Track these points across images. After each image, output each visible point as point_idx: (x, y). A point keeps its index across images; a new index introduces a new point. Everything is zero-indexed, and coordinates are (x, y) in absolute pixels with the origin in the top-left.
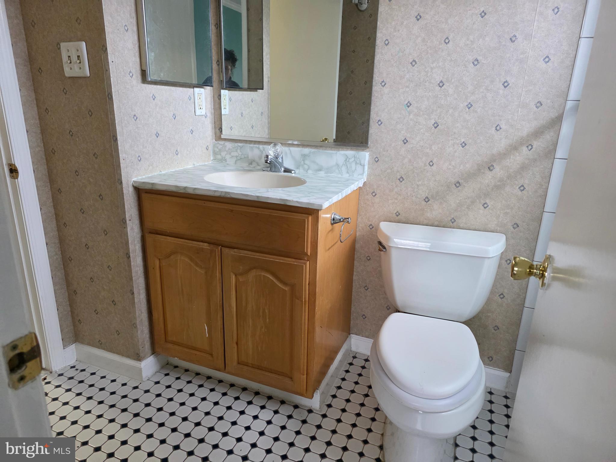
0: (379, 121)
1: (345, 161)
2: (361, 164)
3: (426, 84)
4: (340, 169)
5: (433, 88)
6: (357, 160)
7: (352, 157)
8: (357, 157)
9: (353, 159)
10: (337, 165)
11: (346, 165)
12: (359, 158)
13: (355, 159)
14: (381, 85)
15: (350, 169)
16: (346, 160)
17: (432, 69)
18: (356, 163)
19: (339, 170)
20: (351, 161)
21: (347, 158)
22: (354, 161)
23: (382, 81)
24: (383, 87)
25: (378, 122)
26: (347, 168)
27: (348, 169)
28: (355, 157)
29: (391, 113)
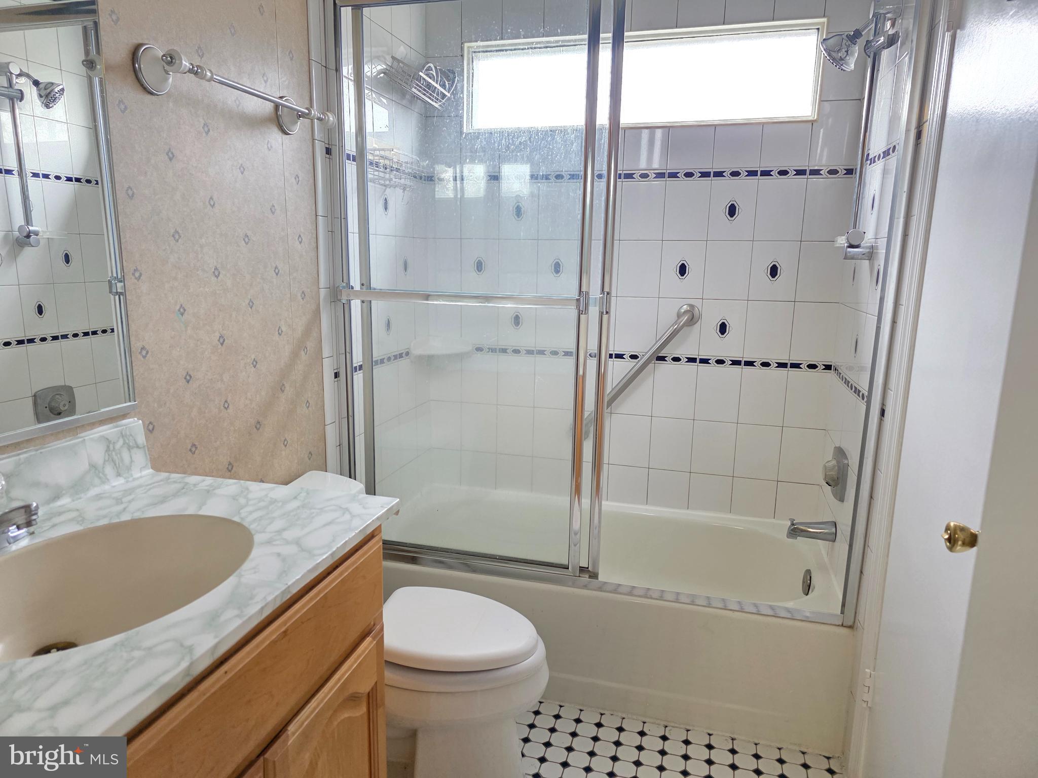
0: (143, 348)
1: (106, 451)
2: (138, 447)
3: (198, 273)
4: (101, 475)
5: (208, 279)
6: (129, 440)
7: (119, 438)
8: (128, 433)
9: (121, 442)
10: (93, 466)
11: (110, 459)
12: (131, 435)
13: (124, 440)
14: (133, 277)
15: (121, 465)
16: (108, 450)
17: (202, 247)
18: (130, 448)
19: (100, 478)
20: (118, 446)
21: (108, 443)
22: (124, 444)
23: (135, 270)
24: (138, 281)
25: (140, 353)
26: (115, 465)
27: (117, 467)
28: (123, 436)
29: (159, 330)
